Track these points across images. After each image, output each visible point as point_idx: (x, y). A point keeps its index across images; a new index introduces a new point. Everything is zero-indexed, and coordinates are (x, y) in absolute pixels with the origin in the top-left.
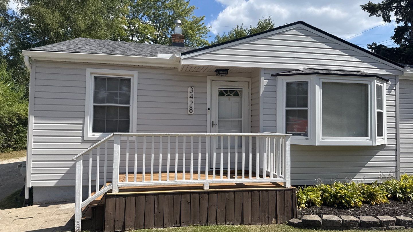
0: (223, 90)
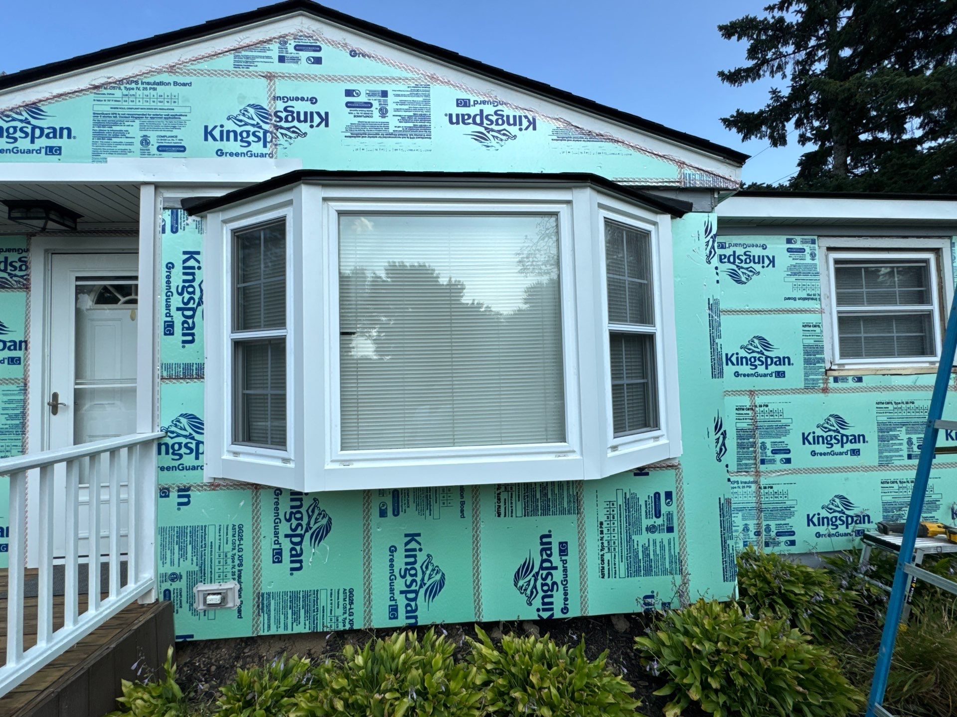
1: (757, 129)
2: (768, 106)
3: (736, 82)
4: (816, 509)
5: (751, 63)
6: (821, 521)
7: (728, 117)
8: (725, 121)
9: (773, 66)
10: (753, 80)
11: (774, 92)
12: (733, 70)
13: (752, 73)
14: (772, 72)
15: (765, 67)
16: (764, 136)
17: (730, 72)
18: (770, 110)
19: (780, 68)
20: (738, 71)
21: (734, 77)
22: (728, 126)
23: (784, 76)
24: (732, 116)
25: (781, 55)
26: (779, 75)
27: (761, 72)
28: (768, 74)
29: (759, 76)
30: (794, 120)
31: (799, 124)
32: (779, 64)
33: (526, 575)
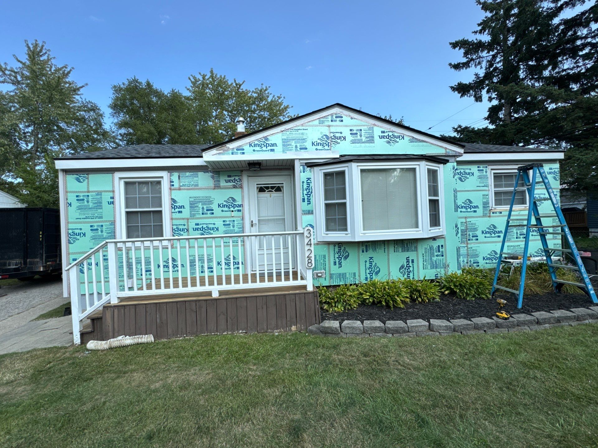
0: (264, 187)
1: (468, 91)
2: (474, 81)
3: (458, 68)
4: (486, 255)
5: (465, 60)
6: (488, 259)
7: (453, 86)
8: (452, 87)
9: (476, 62)
10: (466, 68)
11: (476, 75)
12: (456, 63)
13: (466, 65)
14: (475, 65)
15: (472, 62)
16: (471, 95)
17: (455, 64)
18: (474, 83)
19: (479, 63)
20: (459, 64)
21: (457, 67)
22: (453, 90)
23: (481, 68)
24: (455, 85)
25: (480, 57)
26: (479, 67)
27: (470, 65)
28: (473, 66)
29: (469, 67)
30: (486, 89)
31: (488, 92)
32: (479, 61)
33: (402, 269)
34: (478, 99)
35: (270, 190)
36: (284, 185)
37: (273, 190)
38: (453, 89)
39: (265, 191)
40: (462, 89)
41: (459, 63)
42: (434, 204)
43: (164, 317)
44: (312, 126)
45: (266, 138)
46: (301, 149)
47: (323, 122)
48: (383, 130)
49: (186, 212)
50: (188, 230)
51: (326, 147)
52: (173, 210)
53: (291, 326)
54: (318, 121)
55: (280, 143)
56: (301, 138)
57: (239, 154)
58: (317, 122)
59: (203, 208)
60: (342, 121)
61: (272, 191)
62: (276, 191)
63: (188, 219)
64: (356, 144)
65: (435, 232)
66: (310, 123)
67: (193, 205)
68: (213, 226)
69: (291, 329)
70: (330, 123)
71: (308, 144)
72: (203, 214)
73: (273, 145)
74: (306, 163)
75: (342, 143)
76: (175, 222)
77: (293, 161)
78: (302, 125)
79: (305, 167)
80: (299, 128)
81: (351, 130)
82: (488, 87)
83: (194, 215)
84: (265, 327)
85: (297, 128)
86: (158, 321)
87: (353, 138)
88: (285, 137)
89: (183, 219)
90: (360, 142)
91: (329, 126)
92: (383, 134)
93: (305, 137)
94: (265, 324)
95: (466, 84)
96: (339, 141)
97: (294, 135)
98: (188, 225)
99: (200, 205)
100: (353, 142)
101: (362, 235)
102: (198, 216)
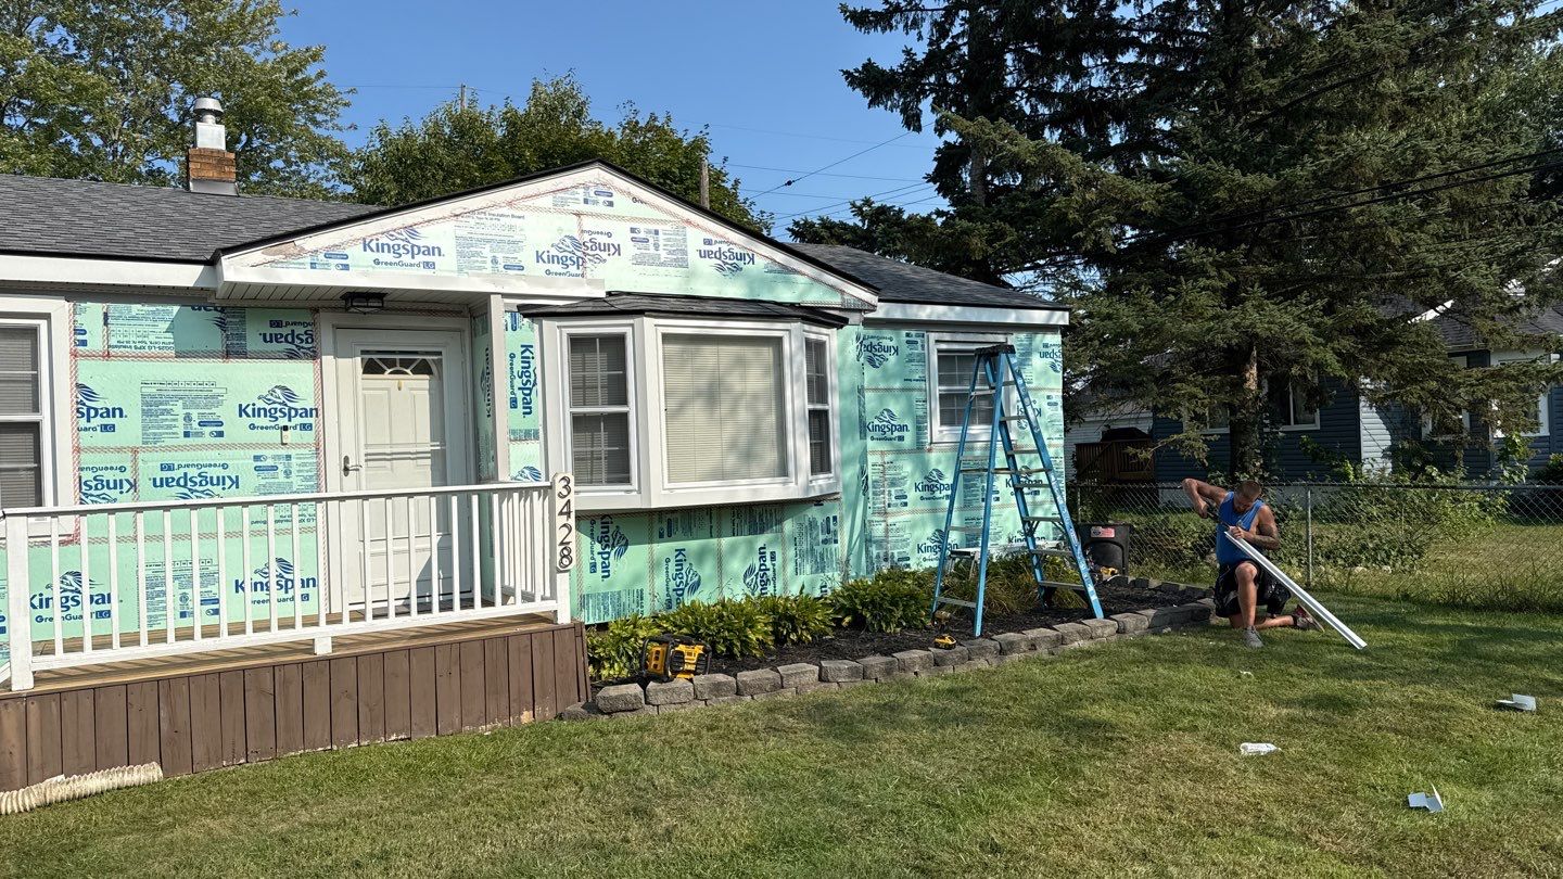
0: (380, 359)
1: (889, 95)
2: (901, 67)
9: (907, 18)
10: (884, 30)
11: (908, 52)
14: (906, 26)
15: (898, 17)
16: (896, 107)
18: (903, 73)
19: (916, 24)
23: (920, 37)
26: (914, 33)
27: (893, 22)
28: (901, 26)
29: (891, 28)
30: (930, 99)
31: (935, 106)
32: (914, 18)
33: (750, 575)
34: (912, 121)
35: (398, 368)
36: (444, 357)
37: (408, 371)
38: (852, 79)
39: (383, 372)
40: (873, 83)
41: (867, 11)
42: (818, 421)
43: (183, 716)
44: (538, 209)
45: (411, 230)
46: (506, 267)
47: (564, 202)
48: (709, 236)
49: (130, 429)
50: (133, 486)
51: (573, 269)
52: (83, 422)
53: (520, 713)
54: (550, 197)
55: (449, 248)
56: (506, 239)
57: (333, 267)
58: (547, 201)
59: (188, 418)
60: (611, 204)
61: (406, 373)
62: (415, 372)
63: (135, 451)
64: (647, 267)
65: (821, 483)
66: (529, 202)
67: (153, 407)
68: (219, 472)
69: (519, 719)
70: (582, 207)
71: (526, 257)
72: (187, 434)
73: (430, 251)
74: (520, 308)
75: (613, 261)
76: (88, 459)
77: (484, 299)
78: (510, 204)
79: (518, 315)
80: (500, 211)
81: (633, 230)
82: (934, 95)
83: (157, 438)
84: (457, 721)
85: (495, 212)
86: (164, 726)
87: (638, 252)
88: (463, 233)
89: (119, 450)
90: (654, 261)
91: (578, 215)
92: (708, 248)
93: (517, 238)
94: (457, 714)
95: (883, 72)
96: (604, 255)
97: (489, 228)
98: (136, 470)
99: (179, 409)
100: (639, 261)
101: (667, 492)
102: (168, 442)
